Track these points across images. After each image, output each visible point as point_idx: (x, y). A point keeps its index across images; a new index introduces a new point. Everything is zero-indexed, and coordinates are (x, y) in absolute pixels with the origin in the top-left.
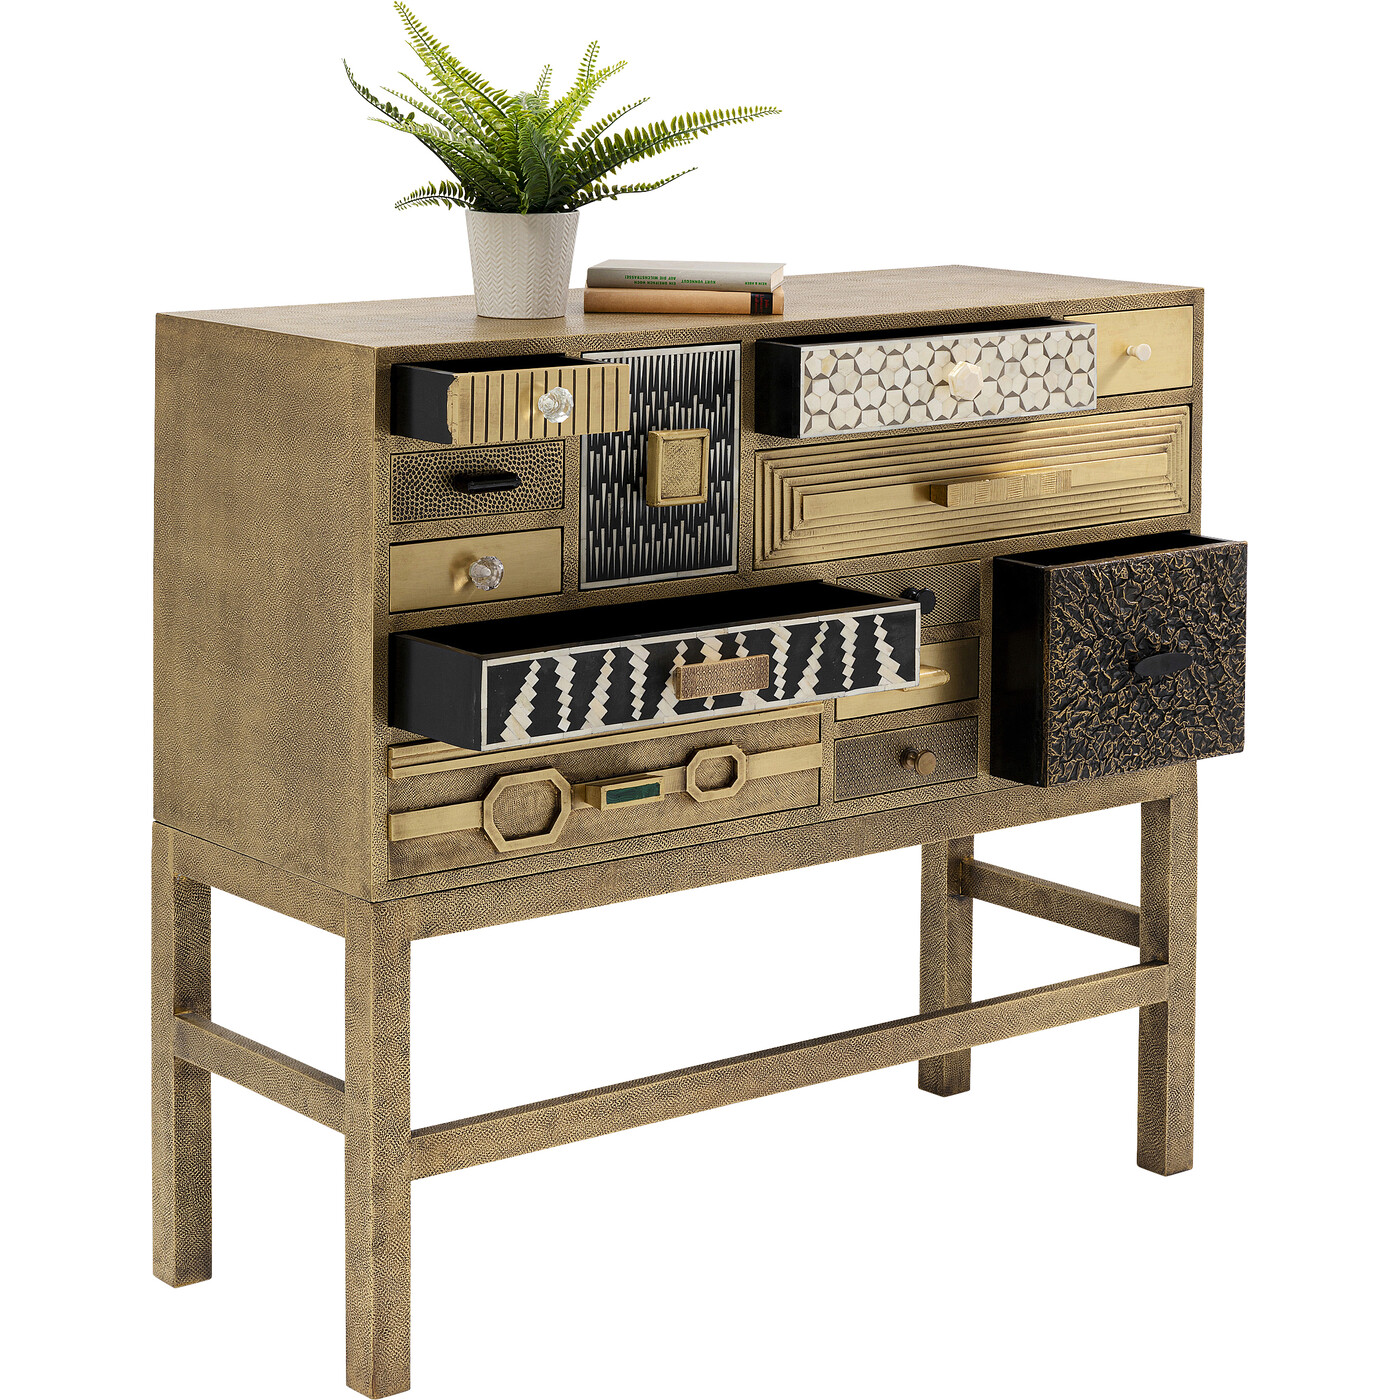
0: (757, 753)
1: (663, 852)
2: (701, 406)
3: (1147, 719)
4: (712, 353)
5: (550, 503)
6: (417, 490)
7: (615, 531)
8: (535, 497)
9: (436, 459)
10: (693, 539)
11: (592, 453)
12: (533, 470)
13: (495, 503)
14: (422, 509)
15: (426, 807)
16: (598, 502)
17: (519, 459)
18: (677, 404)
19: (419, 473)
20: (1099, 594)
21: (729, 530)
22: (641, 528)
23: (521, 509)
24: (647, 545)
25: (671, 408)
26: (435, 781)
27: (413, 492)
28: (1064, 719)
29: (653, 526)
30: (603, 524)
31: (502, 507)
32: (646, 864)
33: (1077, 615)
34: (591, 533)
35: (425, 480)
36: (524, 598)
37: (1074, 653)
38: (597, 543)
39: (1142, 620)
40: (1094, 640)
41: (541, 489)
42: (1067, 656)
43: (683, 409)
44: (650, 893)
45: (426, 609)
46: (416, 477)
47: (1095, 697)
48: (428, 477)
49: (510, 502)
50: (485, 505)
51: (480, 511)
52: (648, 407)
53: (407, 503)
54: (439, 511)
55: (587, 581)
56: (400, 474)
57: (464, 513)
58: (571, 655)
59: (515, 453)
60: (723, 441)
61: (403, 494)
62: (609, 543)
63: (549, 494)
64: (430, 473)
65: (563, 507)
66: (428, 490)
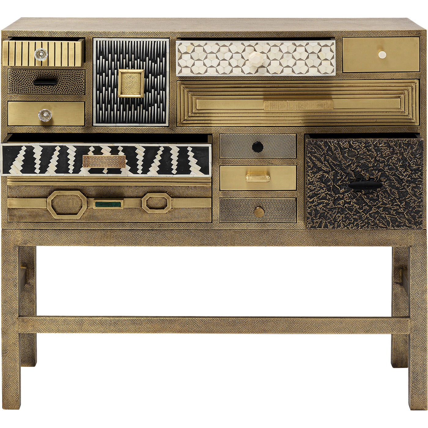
0: (179, 198)
1: (133, 230)
2: (150, 62)
3: (362, 208)
4: (155, 42)
5: (78, 92)
6: (19, 82)
7: (109, 106)
8: (71, 89)
9: (27, 72)
10: (147, 112)
11: (98, 75)
12: (71, 79)
13: (53, 90)
14: (21, 90)
15: (24, 198)
16: (101, 94)
17: (64, 75)
18: (139, 60)
19: (20, 77)
20: (332, 152)
21: (164, 109)
22: (122, 105)
23: (65, 93)
24: (124, 112)
25: (136, 61)
26: (28, 188)
27: (17, 83)
28: (313, 202)
29: (127, 105)
30: (104, 102)
31: (57, 92)
32: (126, 233)
33: (319, 160)
34: (98, 105)
35: (22, 79)
36: (67, 126)
37: (318, 175)
38: (101, 109)
39: (357, 166)
40: (330, 171)
41: (74, 87)
42: (314, 176)
43: (141, 62)
44: (128, 245)
45: (24, 126)
46: (18, 78)
47: (330, 195)
48: (24, 78)
49: (60, 90)
50: (49, 91)
51: (47, 92)
52: (124, 60)
53: (15, 87)
54: (28, 91)
55: (97, 123)
56: (11, 76)
57: (40, 93)
58: (40, 146)
59: (62, 73)
60: (161, 76)
61: (13, 84)
62: (106, 109)
63: (78, 89)
64: (25, 77)
65: (85, 94)
66: (24, 83)
